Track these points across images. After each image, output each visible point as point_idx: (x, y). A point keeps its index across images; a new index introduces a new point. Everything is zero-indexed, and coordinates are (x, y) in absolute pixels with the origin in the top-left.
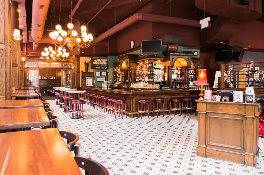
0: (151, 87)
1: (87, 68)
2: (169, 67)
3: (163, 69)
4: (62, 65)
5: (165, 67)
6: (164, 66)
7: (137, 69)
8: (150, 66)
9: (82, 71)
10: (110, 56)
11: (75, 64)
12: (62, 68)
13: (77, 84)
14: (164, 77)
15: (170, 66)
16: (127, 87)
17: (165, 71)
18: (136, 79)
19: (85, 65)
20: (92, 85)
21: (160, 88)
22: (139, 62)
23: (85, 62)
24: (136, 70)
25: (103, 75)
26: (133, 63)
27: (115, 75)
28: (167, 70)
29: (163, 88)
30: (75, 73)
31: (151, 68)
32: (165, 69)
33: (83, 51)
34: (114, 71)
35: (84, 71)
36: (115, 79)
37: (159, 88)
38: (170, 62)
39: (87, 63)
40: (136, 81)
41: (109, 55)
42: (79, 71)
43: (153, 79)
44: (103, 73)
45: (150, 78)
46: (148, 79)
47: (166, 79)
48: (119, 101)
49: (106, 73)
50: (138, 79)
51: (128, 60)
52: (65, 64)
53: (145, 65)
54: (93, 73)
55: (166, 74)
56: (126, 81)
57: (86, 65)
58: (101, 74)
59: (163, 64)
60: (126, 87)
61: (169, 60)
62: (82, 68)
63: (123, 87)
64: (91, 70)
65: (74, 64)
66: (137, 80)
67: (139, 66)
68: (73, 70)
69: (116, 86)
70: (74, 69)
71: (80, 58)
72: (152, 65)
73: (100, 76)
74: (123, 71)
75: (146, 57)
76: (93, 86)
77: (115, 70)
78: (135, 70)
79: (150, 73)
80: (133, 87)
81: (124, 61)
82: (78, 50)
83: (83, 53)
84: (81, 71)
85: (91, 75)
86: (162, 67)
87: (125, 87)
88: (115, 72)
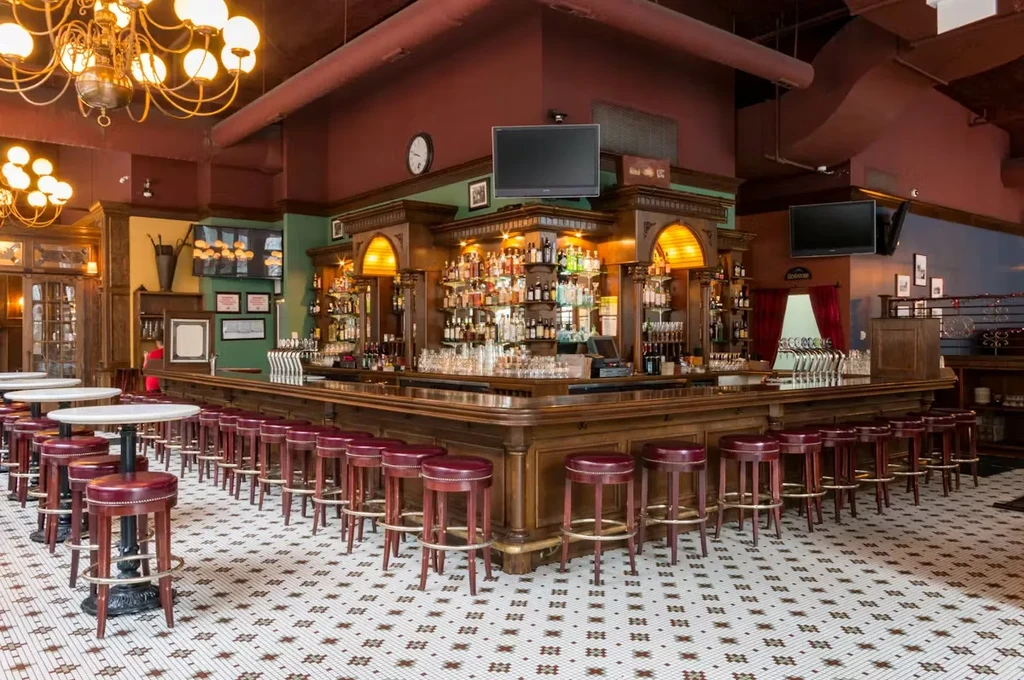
0: (552, 371)
1: (168, 274)
2: (625, 267)
3: (594, 279)
4: (27, 254)
5: (603, 267)
6: (596, 264)
7: (452, 275)
8: (539, 260)
9: (142, 288)
10: (292, 215)
11: (103, 252)
12: (27, 271)
13: (112, 353)
14: (596, 320)
15: (634, 265)
16: (397, 368)
17: (603, 291)
18: (447, 331)
19: (157, 254)
20: (203, 357)
21: (592, 377)
22: (463, 244)
23: (157, 243)
24: (448, 281)
25: (252, 307)
26: (428, 246)
27: (317, 309)
28: (614, 283)
29: (603, 373)
30: (104, 295)
31: (544, 273)
32: (601, 280)
33: (148, 185)
34: (315, 291)
35: (153, 286)
36: (318, 330)
37: (589, 377)
38: (628, 243)
39: (170, 247)
40: (447, 336)
41: (289, 212)
42: (128, 286)
43: (553, 331)
44: (250, 297)
45: (538, 323)
46: (529, 328)
47: (610, 328)
48: (447, 474)
49: (266, 297)
50: (458, 329)
51: (405, 229)
52: (44, 247)
53: (503, 256)
54: (199, 297)
55: (611, 307)
56: (386, 337)
57: (164, 259)
58: (243, 303)
59: (592, 255)
60: (389, 368)
61: (629, 232)
62: (143, 272)
63: (375, 368)
64: (186, 284)
65: (96, 249)
66: (448, 333)
67: (462, 264)
68: (92, 283)
69: (329, 362)
70: (98, 275)
71: (132, 218)
72: (548, 257)
73: (239, 313)
74: (369, 289)
75: (507, 215)
76: (209, 364)
77: (318, 284)
78: (440, 283)
79: (538, 297)
80: (435, 367)
81: (379, 235)
82: (122, 181)
83: (147, 194)
84: (134, 286)
85: (193, 308)
86: (590, 266)
87: (385, 370)
88: (315, 294)
